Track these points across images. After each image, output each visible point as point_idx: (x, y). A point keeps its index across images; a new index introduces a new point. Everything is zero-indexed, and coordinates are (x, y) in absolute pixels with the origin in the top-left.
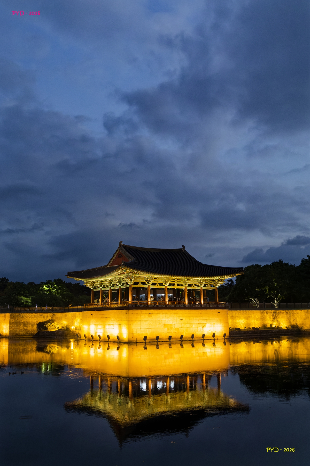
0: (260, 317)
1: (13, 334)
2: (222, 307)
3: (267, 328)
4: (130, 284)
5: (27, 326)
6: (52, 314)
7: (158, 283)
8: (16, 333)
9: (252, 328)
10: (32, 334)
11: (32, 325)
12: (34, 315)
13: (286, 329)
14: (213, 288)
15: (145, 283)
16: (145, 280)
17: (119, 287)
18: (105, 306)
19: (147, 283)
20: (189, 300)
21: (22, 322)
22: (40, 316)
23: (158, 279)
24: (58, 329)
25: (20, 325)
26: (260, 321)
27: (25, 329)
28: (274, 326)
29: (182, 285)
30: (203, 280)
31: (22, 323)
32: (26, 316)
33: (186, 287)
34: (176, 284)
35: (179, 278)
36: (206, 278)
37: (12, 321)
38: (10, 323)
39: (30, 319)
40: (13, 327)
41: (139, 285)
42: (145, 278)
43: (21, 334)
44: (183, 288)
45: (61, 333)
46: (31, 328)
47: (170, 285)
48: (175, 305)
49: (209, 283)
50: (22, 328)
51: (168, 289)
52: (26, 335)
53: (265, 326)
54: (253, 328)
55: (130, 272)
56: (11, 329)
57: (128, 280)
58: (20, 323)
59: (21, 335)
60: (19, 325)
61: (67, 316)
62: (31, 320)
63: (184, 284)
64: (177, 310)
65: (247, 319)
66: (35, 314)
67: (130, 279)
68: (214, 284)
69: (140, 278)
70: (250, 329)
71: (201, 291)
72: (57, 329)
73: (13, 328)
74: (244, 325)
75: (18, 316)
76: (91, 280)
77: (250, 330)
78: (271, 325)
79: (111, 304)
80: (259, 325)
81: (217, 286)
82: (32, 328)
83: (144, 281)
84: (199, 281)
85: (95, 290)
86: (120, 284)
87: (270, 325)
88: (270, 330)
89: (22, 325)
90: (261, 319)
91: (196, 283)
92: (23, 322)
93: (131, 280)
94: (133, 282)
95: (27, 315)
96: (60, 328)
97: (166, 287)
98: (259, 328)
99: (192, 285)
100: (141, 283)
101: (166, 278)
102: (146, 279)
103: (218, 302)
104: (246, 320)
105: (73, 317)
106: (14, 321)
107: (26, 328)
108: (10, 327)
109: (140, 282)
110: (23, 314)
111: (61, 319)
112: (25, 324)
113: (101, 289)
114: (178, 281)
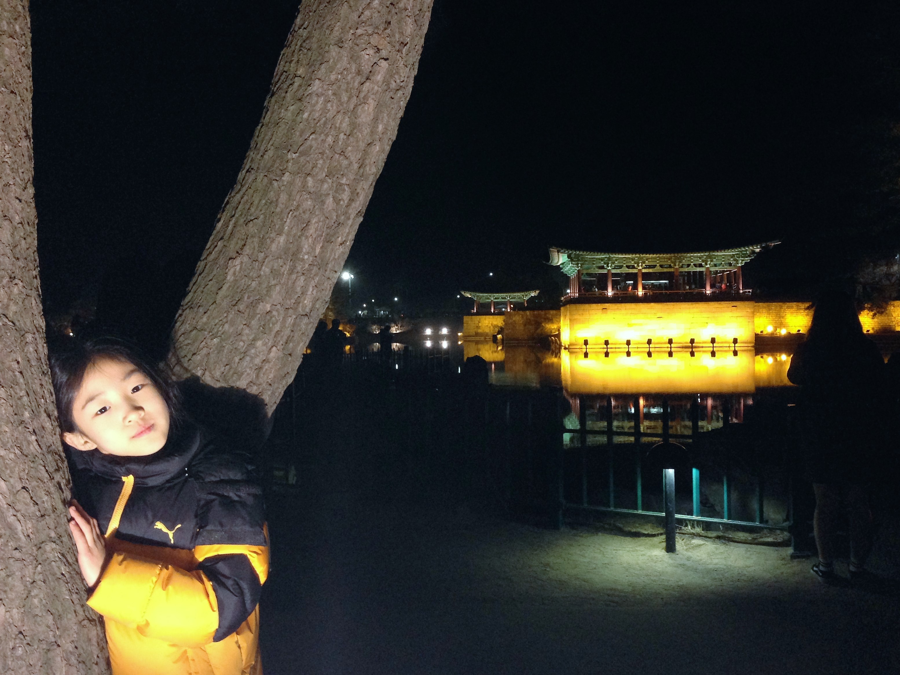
7: (625, 265)
19: (605, 266)
23: (624, 259)
30: (710, 257)
34: (658, 265)
41: (593, 270)
44: (672, 270)
47: (648, 267)
49: (723, 261)
51: (644, 274)
63: (670, 265)
64: (652, 304)
68: (734, 262)
69: (595, 260)
71: (706, 274)
81: (740, 265)
83: (602, 264)
91: (697, 263)
97: (640, 270)
99: (690, 264)
102: (604, 261)
103: (741, 288)
106: (511, 321)
109: (596, 266)
110: (522, 313)
114: (661, 260)
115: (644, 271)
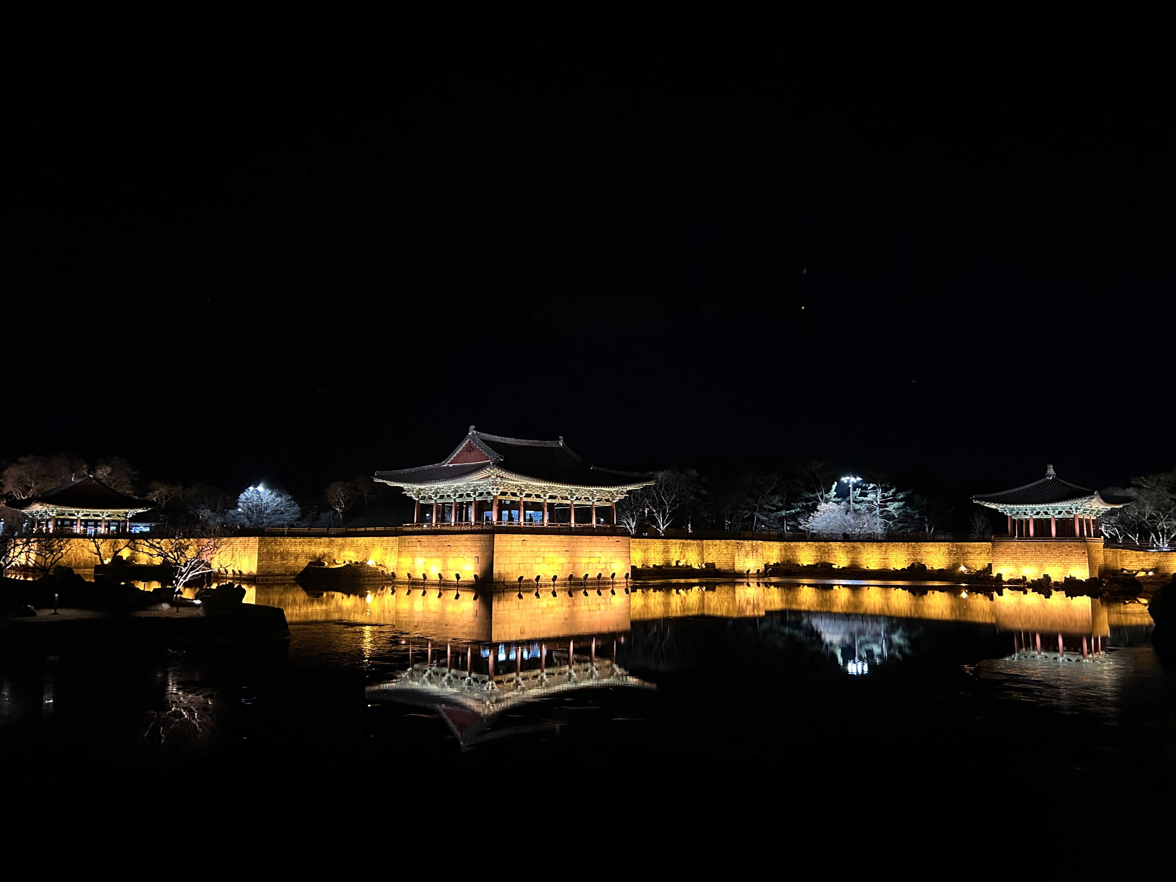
0: (662, 549)
1: (263, 572)
3: (671, 566)
4: (495, 494)
5: (286, 559)
6: (328, 540)
7: (534, 494)
8: (270, 570)
9: (652, 566)
10: (294, 574)
11: (296, 558)
12: (299, 540)
13: (698, 568)
14: (608, 504)
15: (516, 493)
16: (516, 489)
17: (473, 498)
18: (445, 528)
19: (518, 494)
20: (576, 522)
21: (279, 551)
22: (309, 542)
24: (345, 564)
25: (276, 557)
26: (662, 556)
27: (283, 564)
28: (680, 564)
29: (567, 499)
30: (598, 491)
31: (279, 553)
32: (286, 542)
33: (572, 502)
34: (559, 496)
35: (563, 486)
36: (602, 489)
37: (261, 549)
38: (259, 554)
39: (293, 547)
40: (263, 560)
41: (507, 496)
42: (516, 486)
43: (277, 572)
44: (569, 502)
45: (352, 571)
46: (293, 562)
47: (551, 497)
48: (559, 528)
49: (604, 497)
50: (278, 561)
52: (284, 575)
53: (668, 565)
54: (654, 566)
55: (499, 476)
56: (261, 564)
57: (493, 489)
58: (276, 554)
59: (277, 575)
60: (274, 558)
61: (355, 543)
62: (294, 549)
63: (569, 497)
64: (562, 536)
65: (645, 552)
66: (301, 540)
67: (497, 487)
68: (611, 498)
69: (509, 485)
70: (649, 567)
71: (593, 509)
72: (343, 565)
73: (264, 562)
74: (640, 562)
75: (272, 541)
76: (417, 487)
77: (649, 569)
78: (677, 562)
79: (455, 525)
80: (661, 562)
81: (615, 502)
82: (296, 561)
83: (515, 491)
84: (591, 493)
85: (421, 502)
86: (475, 494)
87: (675, 562)
88: (677, 570)
89: (279, 557)
90: (663, 552)
91: (586, 496)
92: (281, 553)
93: (498, 489)
94: (499, 491)
95: (287, 540)
96: (347, 563)
97: (545, 500)
98: (662, 565)
99: (583, 499)
100: (511, 493)
101: (547, 486)
102: (518, 488)
103: (615, 525)
104: (644, 554)
105: (367, 546)
106: (265, 549)
107: (285, 562)
108: (259, 560)
109: (509, 492)
110: (279, 539)
111: (342, 547)
112: (284, 555)
113: (436, 500)
114: (561, 491)
115: (549, 501)
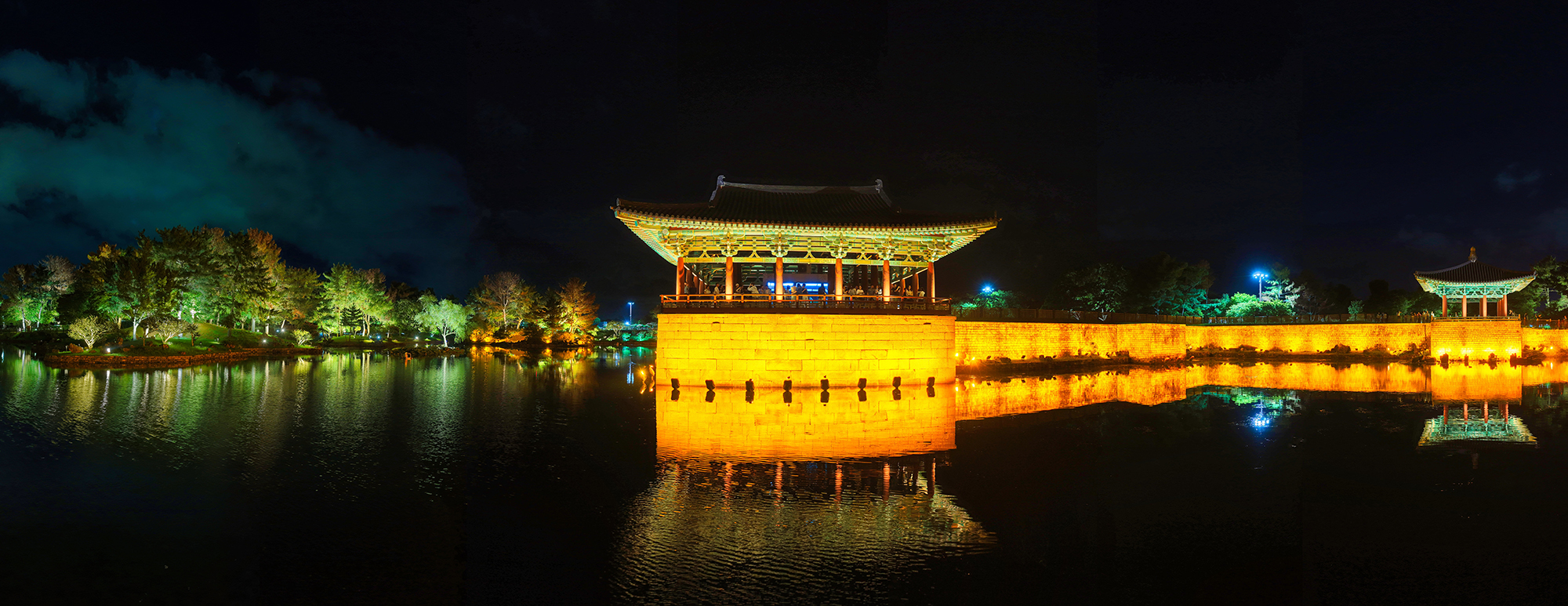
2: (942, 311)
4: (676, 256)
13: (1107, 357)
14: (918, 265)
15: (719, 252)
16: (718, 246)
33: (838, 260)
49: (909, 252)
63: (832, 253)
68: (925, 256)
71: (884, 272)
78: (1079, 351)
81: (933, 260)
84: (879, 245)
87: (1077, 350)
91: (871, 251)
99: (860, 254)
103: (934, 296)
115: (786, 261)
